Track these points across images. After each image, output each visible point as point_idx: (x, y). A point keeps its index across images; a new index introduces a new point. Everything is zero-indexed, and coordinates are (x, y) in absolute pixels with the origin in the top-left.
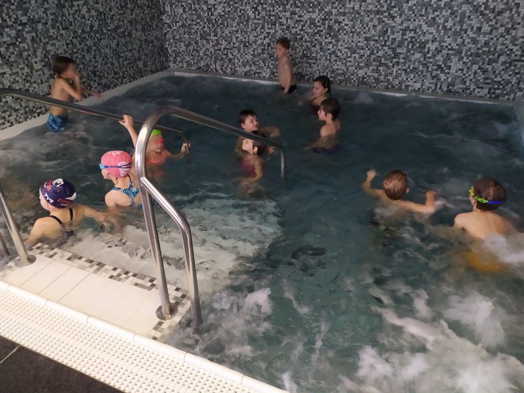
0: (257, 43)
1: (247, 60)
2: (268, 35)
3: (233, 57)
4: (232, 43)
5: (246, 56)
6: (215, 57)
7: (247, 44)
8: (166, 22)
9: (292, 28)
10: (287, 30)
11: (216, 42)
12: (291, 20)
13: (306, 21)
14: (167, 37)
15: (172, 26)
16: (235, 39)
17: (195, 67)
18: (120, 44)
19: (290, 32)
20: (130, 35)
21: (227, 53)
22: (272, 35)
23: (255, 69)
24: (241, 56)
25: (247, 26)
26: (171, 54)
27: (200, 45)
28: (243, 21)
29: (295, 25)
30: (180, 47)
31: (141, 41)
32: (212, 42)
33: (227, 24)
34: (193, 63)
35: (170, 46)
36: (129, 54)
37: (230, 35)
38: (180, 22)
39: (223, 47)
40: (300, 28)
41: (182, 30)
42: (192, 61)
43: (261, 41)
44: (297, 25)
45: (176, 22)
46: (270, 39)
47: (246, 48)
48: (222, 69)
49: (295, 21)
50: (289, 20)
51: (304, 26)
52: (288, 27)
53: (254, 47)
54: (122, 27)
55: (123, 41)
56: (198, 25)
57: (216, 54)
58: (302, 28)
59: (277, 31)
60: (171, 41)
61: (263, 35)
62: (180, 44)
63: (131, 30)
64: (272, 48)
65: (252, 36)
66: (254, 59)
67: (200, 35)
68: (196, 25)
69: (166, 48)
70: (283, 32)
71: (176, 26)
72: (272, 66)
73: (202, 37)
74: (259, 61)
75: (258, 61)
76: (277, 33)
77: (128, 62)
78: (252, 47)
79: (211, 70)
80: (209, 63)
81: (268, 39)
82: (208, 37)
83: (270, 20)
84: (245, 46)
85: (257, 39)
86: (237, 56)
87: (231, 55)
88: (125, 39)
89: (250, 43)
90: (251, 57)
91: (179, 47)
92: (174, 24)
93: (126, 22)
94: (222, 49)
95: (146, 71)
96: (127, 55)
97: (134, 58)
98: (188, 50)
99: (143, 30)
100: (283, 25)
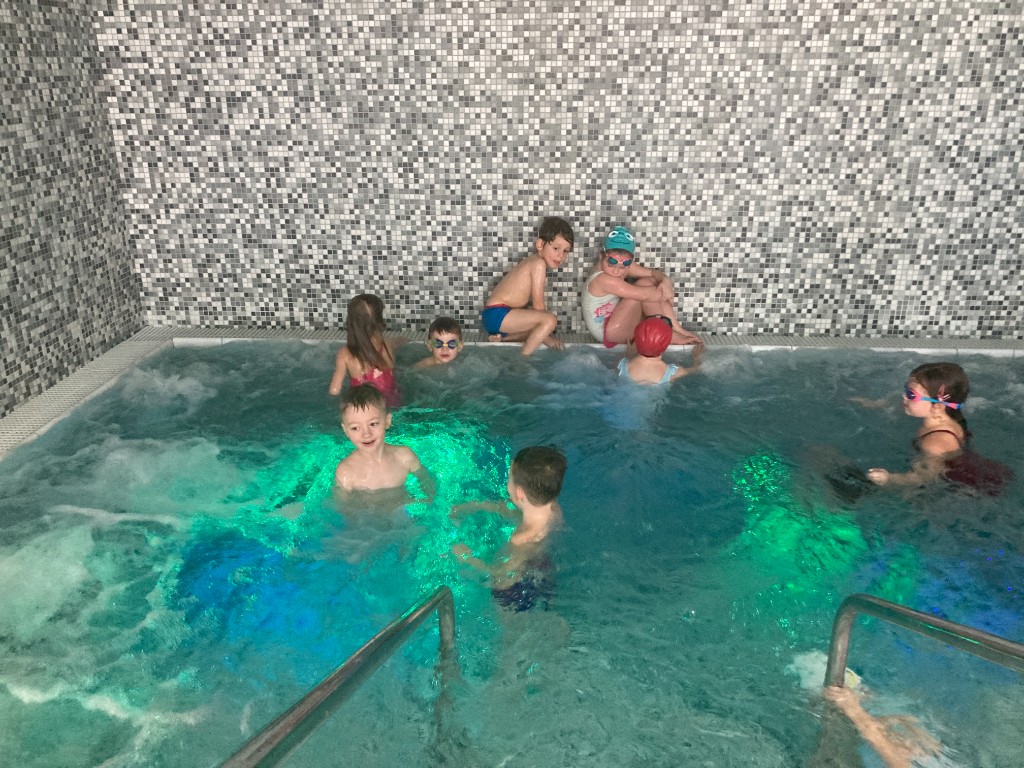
0: (414, 248)
1: (387, 292)
2: (444, 229)
3: (343, 287)
4: (340, 252)
5: (381, 282)
6: (289, 290)
7: (385, 253)
8: (137, 207)
9: (510, 208)
10: (495, 214)
11: (291, 252)
12: (506, 191)
13: (547, 193)
14: (139, 246)
15: (153, 217)
16: (350, 242)
17: (225, 318)
18: (21, 279)
19: (505, 219)
20: (46, 249)
21: (327, 277)
22: (454, 228)
23: (408, 311)
24: (366, 282)
25: (383, 208)
26: (151, 289)
27: (242, 261)
28: (371, 196)
29: (515, 203)
30: (181, 271)
31: (74, 265)
32: (280, 251)
33: (326, 206)
34: (220, 309)
35: (147, 270)
36: (45, 306)
37: (333, 232)
38: (181, 206)
39: (312, 264)
40: (531, 209)
41: (186, 227)
42: (218, 305)
43: (425, 243)
44: (521, 203)
45: (168, 208)
46: (449, 239)
47: (381, 262)
48: (311, 319)
49: (516, 192)
50: (500, 192)
51: (541, 203)
52: (497, 209)
53: (405, 258)
54: (23, 232)
55: (27, 272)
56: (237, 210)
57: (293, 281)
58: (536, 208)
59: (470, 218)
60: (150, 256)
61: (429, 228)
62: (180, 262)
63: (49, 237)
64: (455, 259)
65: (399, 233)
66: (406, 287)
67: (244, 236)
68: (231, 211)
69: (136, 275)
70: (485, 219)
71: (168, 217)
72: (457, 303)
73: (248, 240)
74: (422, 293)
75: (417, 293)
76: (469, 223)
77: (43, 328)
78: (400, 258)
79: (278, 323)
80: (272, 305)
81: (445, 238)
82: (270, 241)
83: (448, 192)
84: (378, 257)
85: (414, 238)
86: (356, 282)
87: (338, 281)
88: (33, 262)
89: (394, 249)
90: (397, 283)
91: (176, 270)
92: (162, 211)
93: (33, 216)
94: (312, 267)
95: (89, 345)
96: (39, 310)
97: (57, 315)
98: (206, 275)
99: (79, 234)
100: (485, 203)
